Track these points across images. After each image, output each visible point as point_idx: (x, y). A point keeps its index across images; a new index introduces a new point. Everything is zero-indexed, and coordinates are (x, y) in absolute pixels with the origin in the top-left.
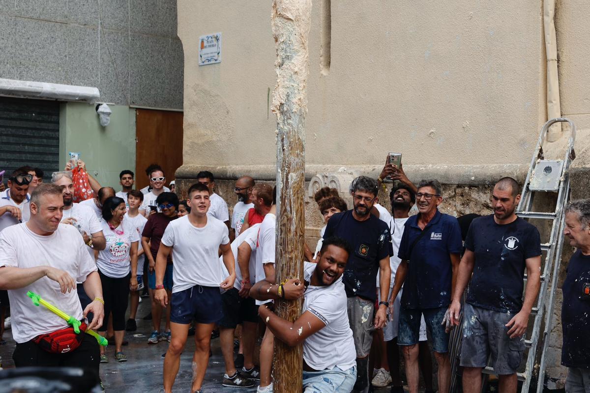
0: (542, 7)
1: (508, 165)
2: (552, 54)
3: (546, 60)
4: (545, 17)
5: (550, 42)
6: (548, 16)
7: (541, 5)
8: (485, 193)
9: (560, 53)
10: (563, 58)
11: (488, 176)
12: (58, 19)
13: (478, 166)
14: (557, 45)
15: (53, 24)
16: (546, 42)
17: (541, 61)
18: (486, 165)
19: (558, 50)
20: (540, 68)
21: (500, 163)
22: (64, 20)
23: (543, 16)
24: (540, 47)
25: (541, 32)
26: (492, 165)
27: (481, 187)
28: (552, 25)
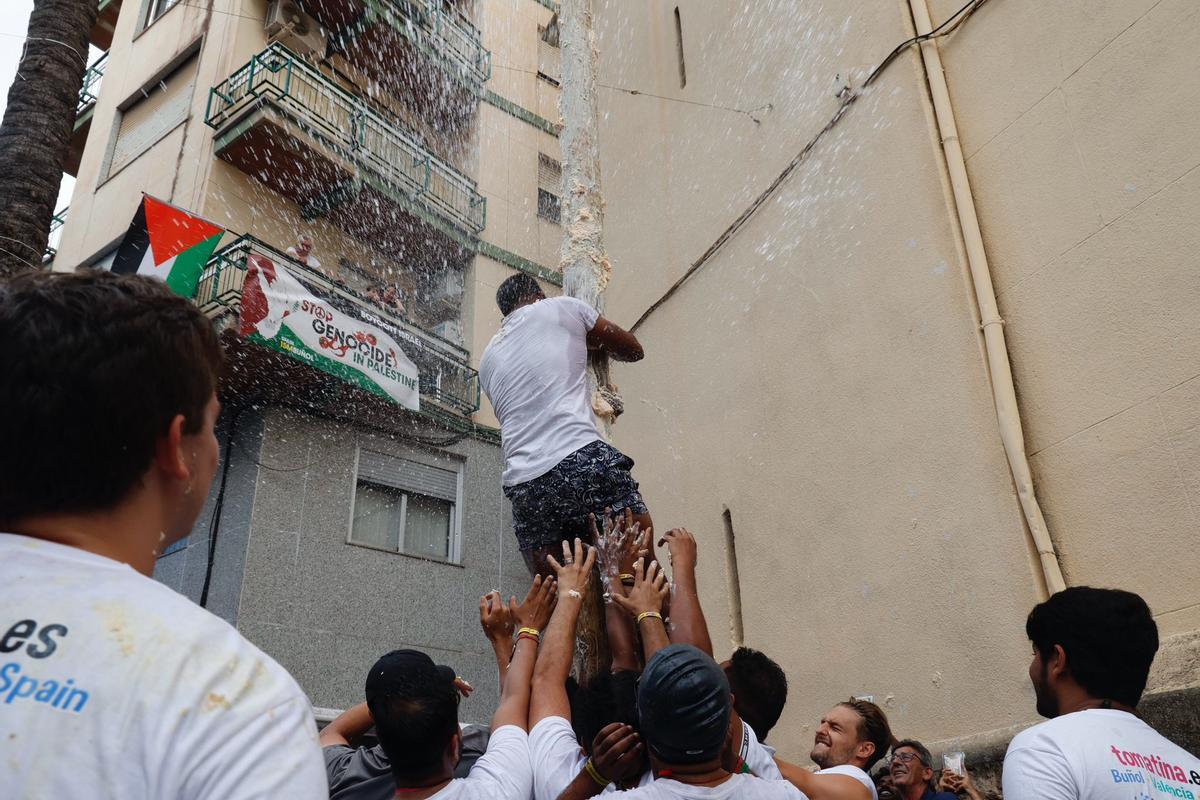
0: (1014, 483)
1: (1015, 726)
2: (1044, 544)
3: (1037, 554)
4: (1022, 495)
5: (1037, 526)
6: (1025, 491)
7: (1011, 481)
8: (988, 778)
9: (1057, 544)
10: (1064, 550)
11: (986, 749)
12: (451, 647)
13: (967, 737)
14: (1050, 534)
15: (444, 652)
16: (1032, 529)
17: (1029, 557)
18: (979, 734)
19: (1052, 541)
20: (1032, 568)
21: (1001, 726)
22: (457, 648)
23: (1017, 494)
24: (1024, 537)
25: (1019, 516)
26: (989, 732)
27: (978, 769)
28: (1034, 503)
